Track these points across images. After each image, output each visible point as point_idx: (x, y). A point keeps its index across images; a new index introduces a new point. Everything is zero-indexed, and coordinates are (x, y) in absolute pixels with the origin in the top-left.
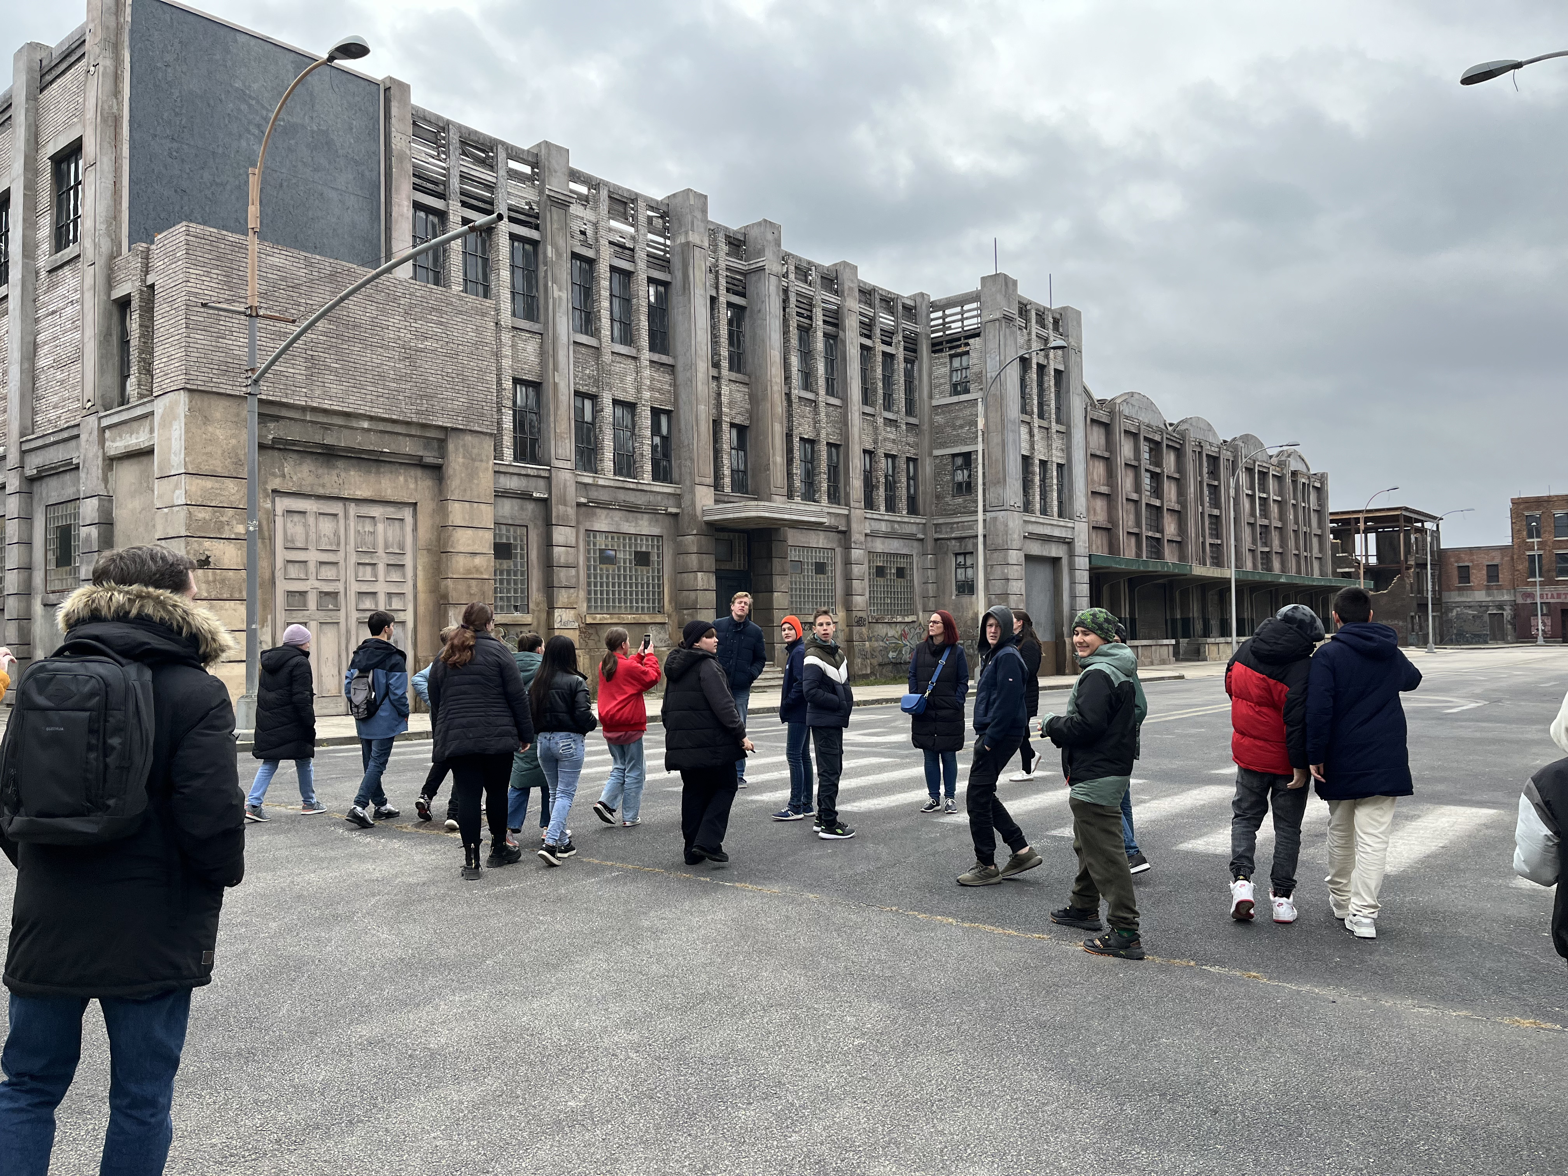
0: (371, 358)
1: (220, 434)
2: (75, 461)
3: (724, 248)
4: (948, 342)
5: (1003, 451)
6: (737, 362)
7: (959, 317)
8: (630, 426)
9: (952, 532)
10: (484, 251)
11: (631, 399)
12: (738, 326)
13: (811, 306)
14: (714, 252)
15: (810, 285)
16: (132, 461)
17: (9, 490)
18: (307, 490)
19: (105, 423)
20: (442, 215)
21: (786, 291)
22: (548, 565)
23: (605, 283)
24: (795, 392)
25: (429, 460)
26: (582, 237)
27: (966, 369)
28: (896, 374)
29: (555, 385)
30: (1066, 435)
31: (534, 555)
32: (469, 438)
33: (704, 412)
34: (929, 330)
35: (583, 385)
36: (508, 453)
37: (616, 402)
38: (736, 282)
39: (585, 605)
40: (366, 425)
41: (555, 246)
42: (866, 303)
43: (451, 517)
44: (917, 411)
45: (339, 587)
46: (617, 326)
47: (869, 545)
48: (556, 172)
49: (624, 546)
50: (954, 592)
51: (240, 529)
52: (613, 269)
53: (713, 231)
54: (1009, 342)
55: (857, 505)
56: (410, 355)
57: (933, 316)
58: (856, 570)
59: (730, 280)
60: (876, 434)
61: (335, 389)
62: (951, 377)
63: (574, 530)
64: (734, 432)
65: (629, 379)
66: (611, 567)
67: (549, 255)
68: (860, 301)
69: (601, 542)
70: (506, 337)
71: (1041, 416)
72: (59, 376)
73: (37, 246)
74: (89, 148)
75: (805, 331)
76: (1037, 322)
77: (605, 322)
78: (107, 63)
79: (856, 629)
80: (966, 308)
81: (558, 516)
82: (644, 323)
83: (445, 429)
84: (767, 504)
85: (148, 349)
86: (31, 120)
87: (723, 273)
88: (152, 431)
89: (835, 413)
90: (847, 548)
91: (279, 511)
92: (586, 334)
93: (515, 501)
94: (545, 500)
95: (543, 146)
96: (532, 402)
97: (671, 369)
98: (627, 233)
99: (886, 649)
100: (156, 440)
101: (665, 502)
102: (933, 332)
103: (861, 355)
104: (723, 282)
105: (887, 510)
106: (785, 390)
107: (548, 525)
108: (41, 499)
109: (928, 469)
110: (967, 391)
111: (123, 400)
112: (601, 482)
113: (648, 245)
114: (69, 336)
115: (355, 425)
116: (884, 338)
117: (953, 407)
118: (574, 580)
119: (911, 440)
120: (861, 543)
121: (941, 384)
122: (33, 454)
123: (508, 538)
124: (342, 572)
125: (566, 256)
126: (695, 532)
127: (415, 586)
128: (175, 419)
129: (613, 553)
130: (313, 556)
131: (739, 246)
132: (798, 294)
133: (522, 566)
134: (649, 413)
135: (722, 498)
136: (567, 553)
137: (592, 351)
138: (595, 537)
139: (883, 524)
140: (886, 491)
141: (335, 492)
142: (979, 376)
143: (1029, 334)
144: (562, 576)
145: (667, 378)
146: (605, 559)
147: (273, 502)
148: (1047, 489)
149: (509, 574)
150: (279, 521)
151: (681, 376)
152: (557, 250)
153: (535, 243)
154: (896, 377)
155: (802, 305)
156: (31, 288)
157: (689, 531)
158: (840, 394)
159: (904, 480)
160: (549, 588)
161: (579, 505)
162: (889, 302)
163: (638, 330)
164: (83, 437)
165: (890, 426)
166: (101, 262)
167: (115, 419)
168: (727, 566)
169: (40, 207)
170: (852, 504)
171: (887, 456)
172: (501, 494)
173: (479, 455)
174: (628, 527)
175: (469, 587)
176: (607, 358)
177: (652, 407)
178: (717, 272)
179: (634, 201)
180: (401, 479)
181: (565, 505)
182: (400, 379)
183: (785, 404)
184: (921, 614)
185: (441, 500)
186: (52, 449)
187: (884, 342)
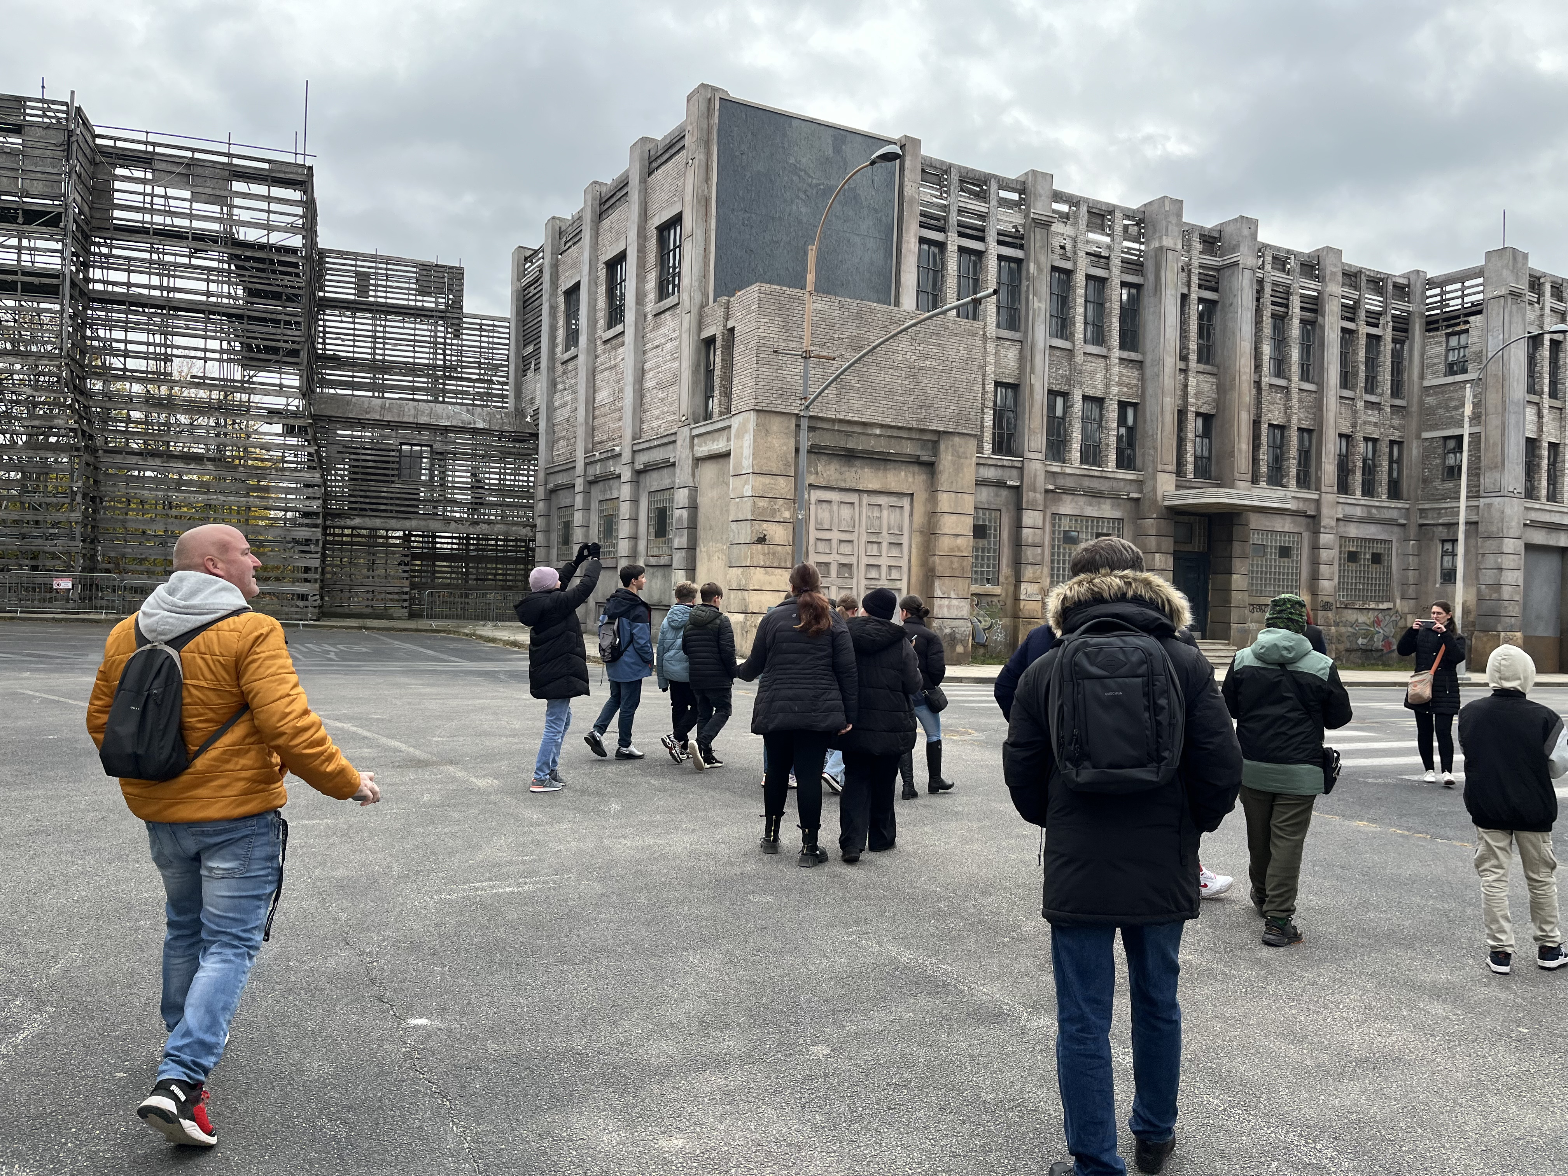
0: (884, 377)
1: (776, 443)
2: (672, 460)
3: (1198, 246)
4: (1445, 320)
5: (1503, 434)
6: (1206, 354)
7: (1460, 293)
8: (1097, 418)
9: (1440, 518)
10: (975, 273)
11: (1099, 394)
12: (1209, 320)
13: (1288, 293)
14: (1188, 251)
15: (1288, 274)
16: (715, 461)
17: (623, 479)
18: (833, 484)
19: (695, 432)
20: (942, 246)
21: (1261, 282)
22: (1017, 544)
23: (1081, 291)
24: (1265, 380)
25: (925, 459)
26: (1062, 251)
27: (1464, 347)
28: (1381, 356)
29: (1032, 386)
31: (1005, 535)
32: (957, 439)
33: (1170, 404)
34: (1423, 308)
35: (1056, 384)
36: (988, 447)
37: (1085, 398)
38: (1209, 278)
39: (1048, 580)
40: (878, 431)
41: (1037, 263)
42: (1350, 286)
43: (940, 505)
44: (1406, 392)
45: (853, 560)
46: (1090, 329)
47: (1342, 530)
48: (1040, 196)
49: (1087, 528)
50: (1439, 580)
51: (787, 515)
52: (1088, 277)
53: (1187, 233)
54: (1515, 319)
55: (1329, 490)
56: (914, 373)
57: (1428, 293)
58: (1324, 555)
59: (1202, 277)
60: (1355, 418)
61: (856, 404)
62: (1446, 356)
63: (1041, 514)
64: (1200, 421)
65: (1099, 376)
67: (1032, 271)
68: (1343, 285)
69: (1065, 524)
70: (991, 347)
71: (1553, 395)
72: (661, 395)
73: (645, 295)
74: (688, 221)
75: (1280, 320)
76: (1552, 295)
77: (1079, 326)
78: (701, 157)
79: (1320, 613)
80: (1467, 284)
81: (1028, 501)
82: (1116, 325)
83: (938, 432)
84: (1227, 490)
85: (728, 379)
86: (642, 197)
87: (1196, 271)
88: (729, 440)
89: (1309, 399)
90: (1316, 533)
91: (813, 501)
92: (1062, 338)
93: (991, 489)
94: (1017, 487)
95: (1030, 175)
96: (1010, 401)
97: (1140, 365)
98: (1104, 242)
99: (1355, 636)
100: (732, 445)
101: (1128, 488)
102: (1428, 310)
103: (1342, 339)
104: (1195, 280)
105: (1364, 494)
106: (1254, 377)
107: (1019, 509)
108: (645, 487)
109: (1415, 452)
110: (1465, 371)
111: (708, 416)
112: (1068, 471)
113: (1123, 252)
114: (668, 365)
115: (870, 432)
116: (1370, 320)
117: (1448, 388)
118: (1039, 558)
119: (1396, 422)
120: (1332, 528)
121: (1435, 364)
122: (641, 454)
123: (984, 520)
124: (856, 549)
125: (1047, 270)
126: (1155, 516)
127: (910, 561)
128: (746, 432)
129: (1076, 534)
130: (835, 536)
131: (1213, 243)
132: (1275, 284)
133: (995, 545)
134: (1116, 407)
135: (1184, 484)
136: (1034, 534)
137: (1065, 353)
138: (1060, 520)
139: (1359, 509)
140: (1363, 474)
141: (853, 486)
142: (1479, 356)
143: (1542, 309)
144: (1029, 554)
145: (1136, 373)
146: (1069, 539)
147: (809, 494)
148: (1558, 474)
149: (983, 551)
150: (813, 507)
151: (1149, 372)
152: (1039, 266)
153: (1019, 261)
154: (1381, 359)
155: (1278, 294)
156: (640, 327)
157: (1148, 515)
158: (1316, 380)
159: (1385, 464)
160: (1017, 564)
161: (1047, 491)
162: (1377, 283)
163: (1109, 331)
164: (679, 443)
165: (1372, 409)
166: (695, 311)
167: (702, 430)
168: (1188, 548)
169: (648, 265)
170: (1323, 489)
171: (1366, 439)
172: (981, 483)
173: (964, 453)
174: (1091, 511)
175: (952, 562)
176: (1079, 358)
177: (1119, 402)
178: (1190, 270)
179: (1111, 213)
180: (903, 474)
181: (1035, 491)
182: (906, 393)
183: (1254, 391)
184: (1398, 601)
185: (933, 491)
186: (655, 451)
187: (1369, 324)
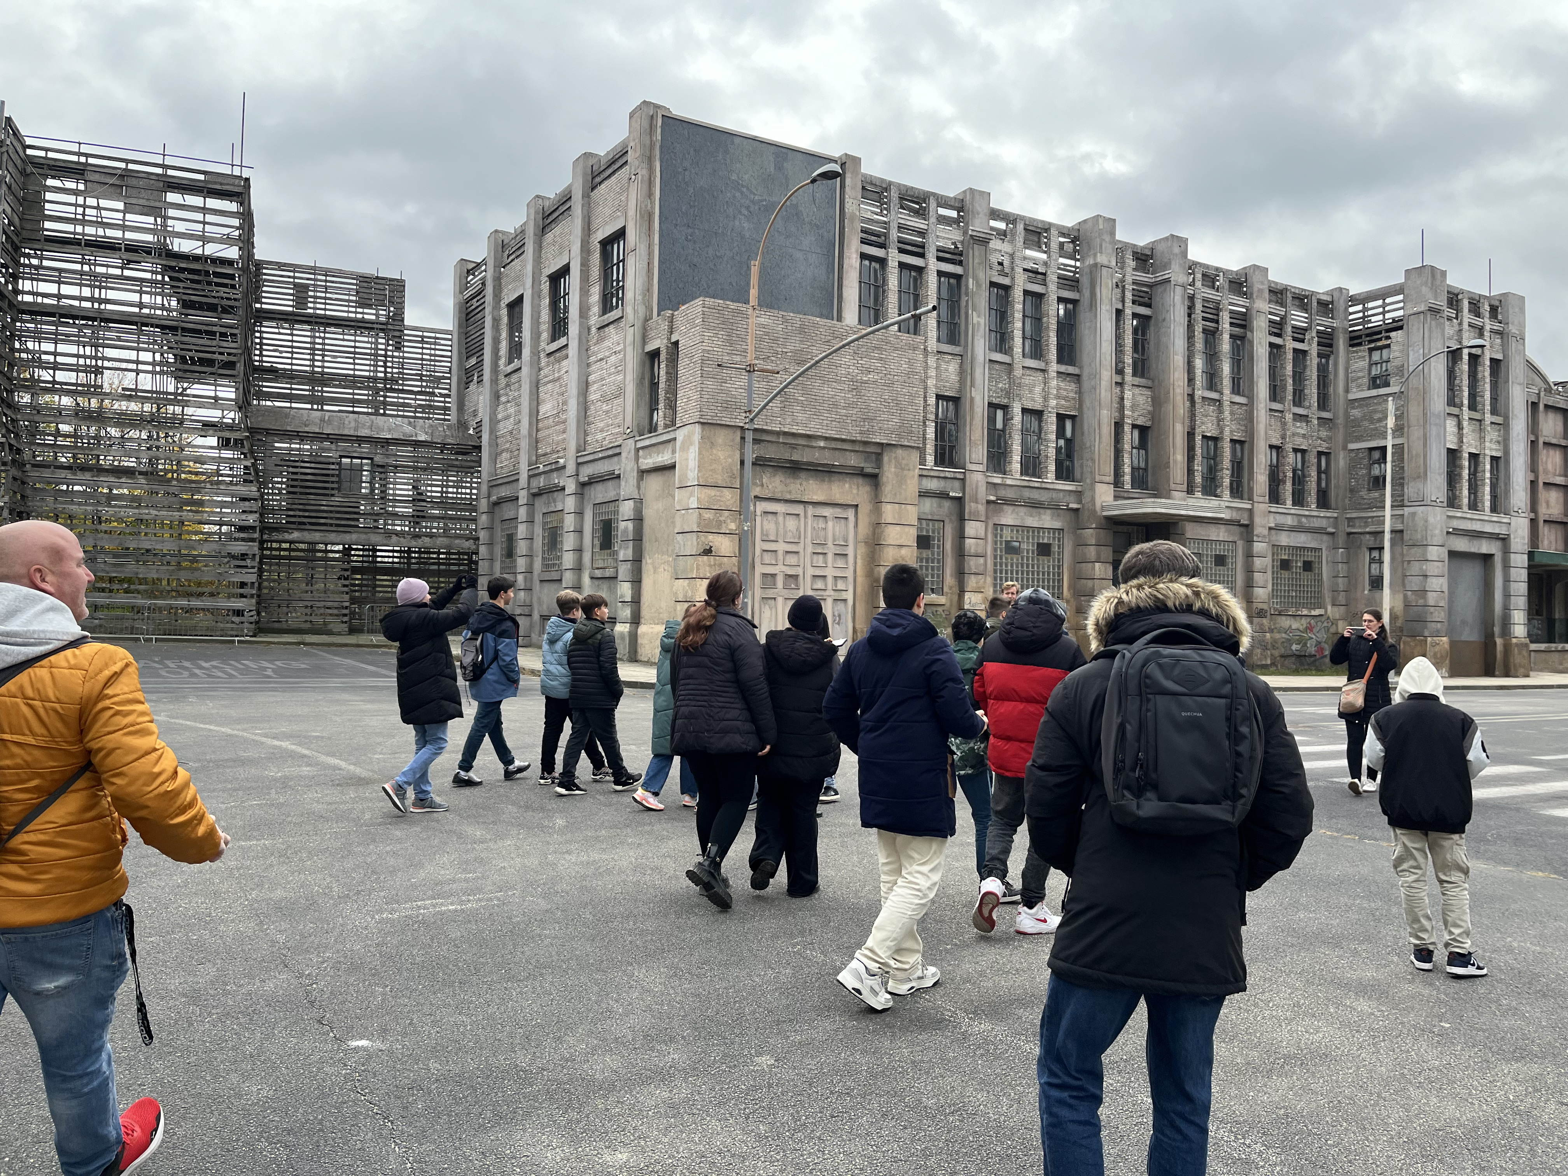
0: (827, 391)
1: (721, 455)
2: (617, 472)
3: (1131, 263)
4: (1367, 335)
5: (1425, 446)
6: (1141, 368)
7: (1381, 310)
8: (1036, 430)
9: (1366, 526)
10: (915, 289)
11: (1038, 407)
12: (1143, 334)
13: (1218, 310)
14: (1122, 268)
15: (1217, 291)
16: (660, 473)
17: (567, 491)
18: (778, 496)
19: (640, 445)
20: (883, 262)
21: (1192, 298)
22: (960, 554)
23: (1019, 307)
24: (1199, 393)
25: (869, 470)
26: (1000, 268)
27: (1387, 362)
28: (1308, 370)
29: (972, 399)
30: (1505, 426)
31: (948, 546)
32: (900, 452)
33: (1106, 417)
34: (1347, 324)
35: (996, 397)
36: (930, 459)
37: (1025, 411)
38: (1142, 294)
39: (991, 590)
40: (822, 444)
41: (976, 279)
42: (1277, 302)
43: (884, 516)
44: (1332, 405)
45: (799, 571)
46: (1028, 343)
47: (1274, 538)
48: (978, 213)
49: (1028, 538)
50: (1367, 587)
51: (733, 526)
52: (1026, 293)
53: (1120, 250)
54: (1434, 335)
55: (1261, 499)
56: (857, 387)
57: (1351, 310)
58: (1258, 563)
59: (1136, 293)
60: (1284, 429)
61: (801, 417)
62: (1370, 370)
63: (983, 524)
64: (1136, 433)
65: (1038, 389)
66: (1015, 557)
67: (970, 286)
68: (1270, 301)
69: (1007, 535)
70: (932, 361)
71: (1473, 407)
72: (605, 407)
73: (589, 309)
74: (631, 235)
75: (1211, 335)
76: (1470, 311)
77: (1018, 341)
78: (643, 172)
80: (1388, 301)
81: (970, 512)
82: (1053, 339)
83: (881, 445)
84: (1164, 500)
85: (673, 392)
86: (585, 212)
87: (1129, 287)
88: (674, 452)
89: (1240, 411)
90: (1249, 541)
91: (758, 513)
92: (1001, 352)
93: (935, 500)
94: (959, 499)
95: (968, 193)
96: (951, 414)
97: (1077, 378)
98: (1041, 259)
99: (1289, 641)
100: (678, 458)
101: (1067, 499)
102: (1351, 326)
103: (1270, 354)
104: (1129, 296)
105: (1294, 504)
106: (1187, 390)
107: (962, 519)
108: (590, 498)
109: (1342, 463)
110: (1387, 384)
111: (652, 428)
112: (1009, 482)
113: (1059, 269)
114: (613, 378)
115: (814, 444)
116: (1296, 335)
117: (1371, 401)
118: (982, 568)
119: (1324, 434)
120: (1264, 536)
121: (1359, 378)
122: (585, 466)
123: (928, 531)
124: (802, 560)
125: (985, 285)
126: (1094, 526)
127: (855, 571)
128: (691, 444)
129: (1017, 544)
130: (781, 547)
131: (1146, 261)
132: (1205, 300)
133: (938, 555)
134: (1055, 419)
135: (1122, 494)
136: (977, 544)
137: (1004, 367)
138: (1002, 530)
139: (1289, 517)
140: (1293, 484)
141: (798, 497)
142: (1400, 370)
143: (1460, 324)
144: (972, 564)
145: (1073, 386)
146: (1010, 549)
147: (755, 505)
148: (1479, 483)
149: (927, 562)
150: (758, 519)
151: (1086, 384)
152: (977, 282)
153: (958, 277)
154: (1308, 373)
155: (1208, 310)
156: (584, 341)
157: (1087, 525)
158: (1246, 393)
159: (1314, 474)
160: (961, 573)
161: (989, 502)
162: (1302, 300)
163: (1047, 345)
164: (624, 455)
165: (1301, 421)
166: (638, 325)
167: (647, 443)
169: (591, 279)
170: (1256, 498)
171: (1295, 450)
172: (924, 494)
173: (907, 465)
174: (1032, 521)
176: (1018, 372)
177: (1058, 414)
178: (1124, 287)
179: (1047, 230)
180: (847, 486)
181: (977, 502)
182: (849, 406)
183: (1188, 404)
184: (1329, 608)
185: (877, 502)
186: (599, 463)
187: (1295, 339)
